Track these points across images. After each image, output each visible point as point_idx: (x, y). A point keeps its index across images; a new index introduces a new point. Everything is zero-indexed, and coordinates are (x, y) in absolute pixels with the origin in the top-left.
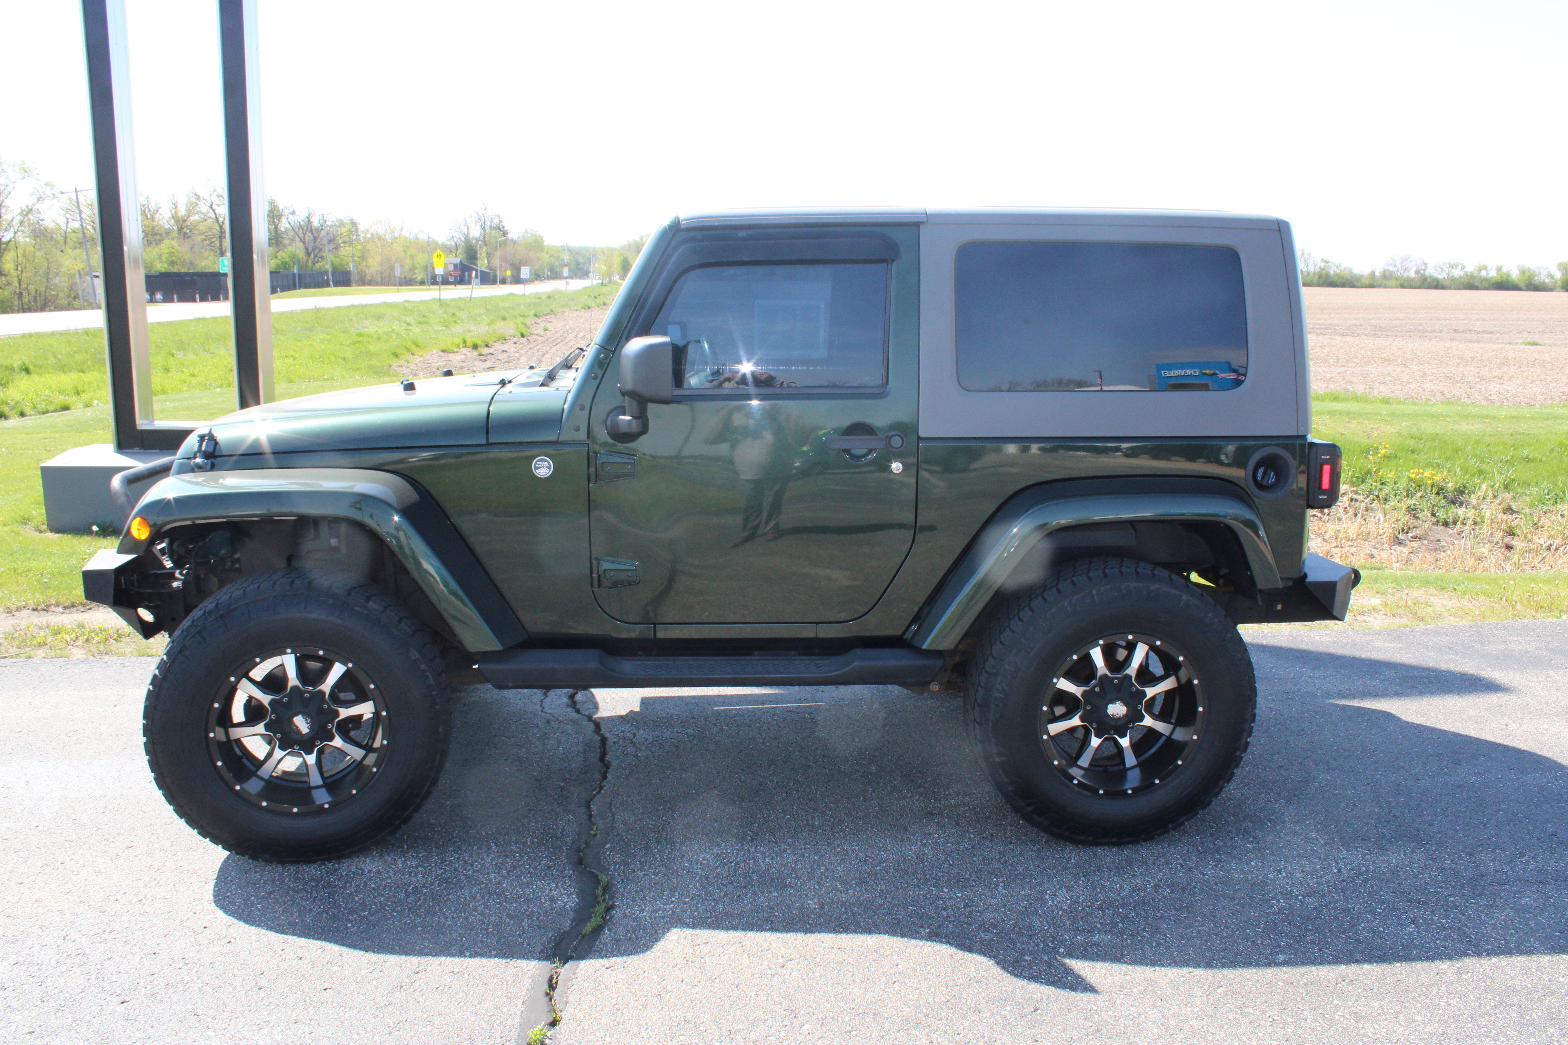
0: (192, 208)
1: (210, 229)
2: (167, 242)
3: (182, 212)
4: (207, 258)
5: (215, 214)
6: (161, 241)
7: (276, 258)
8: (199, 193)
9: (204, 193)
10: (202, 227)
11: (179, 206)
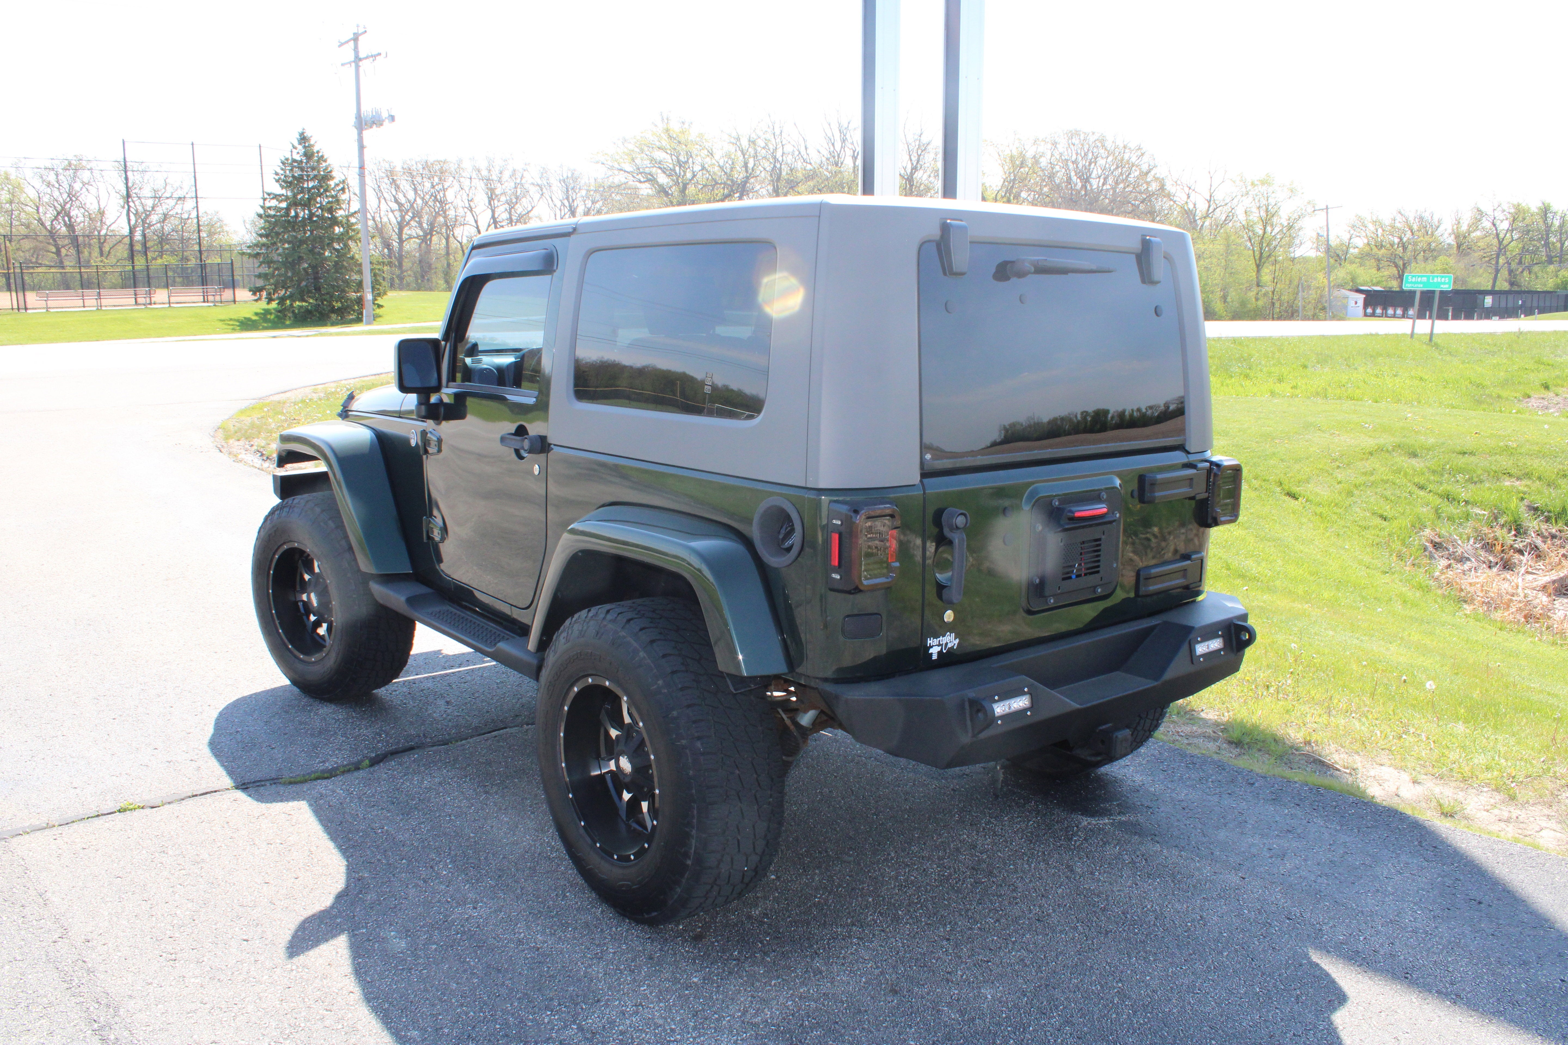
0: (1476, 223)
1: (1489, 245)
2: (1442, 258)
3: (1464, 228)
4: (1481, 276)
5: (1496, 229)
6: (1435, 258)
7: (1557, 277)
8: (1483, 209)
9: (1487, 208)
10: (1481, 244)
11: (1461, 222)
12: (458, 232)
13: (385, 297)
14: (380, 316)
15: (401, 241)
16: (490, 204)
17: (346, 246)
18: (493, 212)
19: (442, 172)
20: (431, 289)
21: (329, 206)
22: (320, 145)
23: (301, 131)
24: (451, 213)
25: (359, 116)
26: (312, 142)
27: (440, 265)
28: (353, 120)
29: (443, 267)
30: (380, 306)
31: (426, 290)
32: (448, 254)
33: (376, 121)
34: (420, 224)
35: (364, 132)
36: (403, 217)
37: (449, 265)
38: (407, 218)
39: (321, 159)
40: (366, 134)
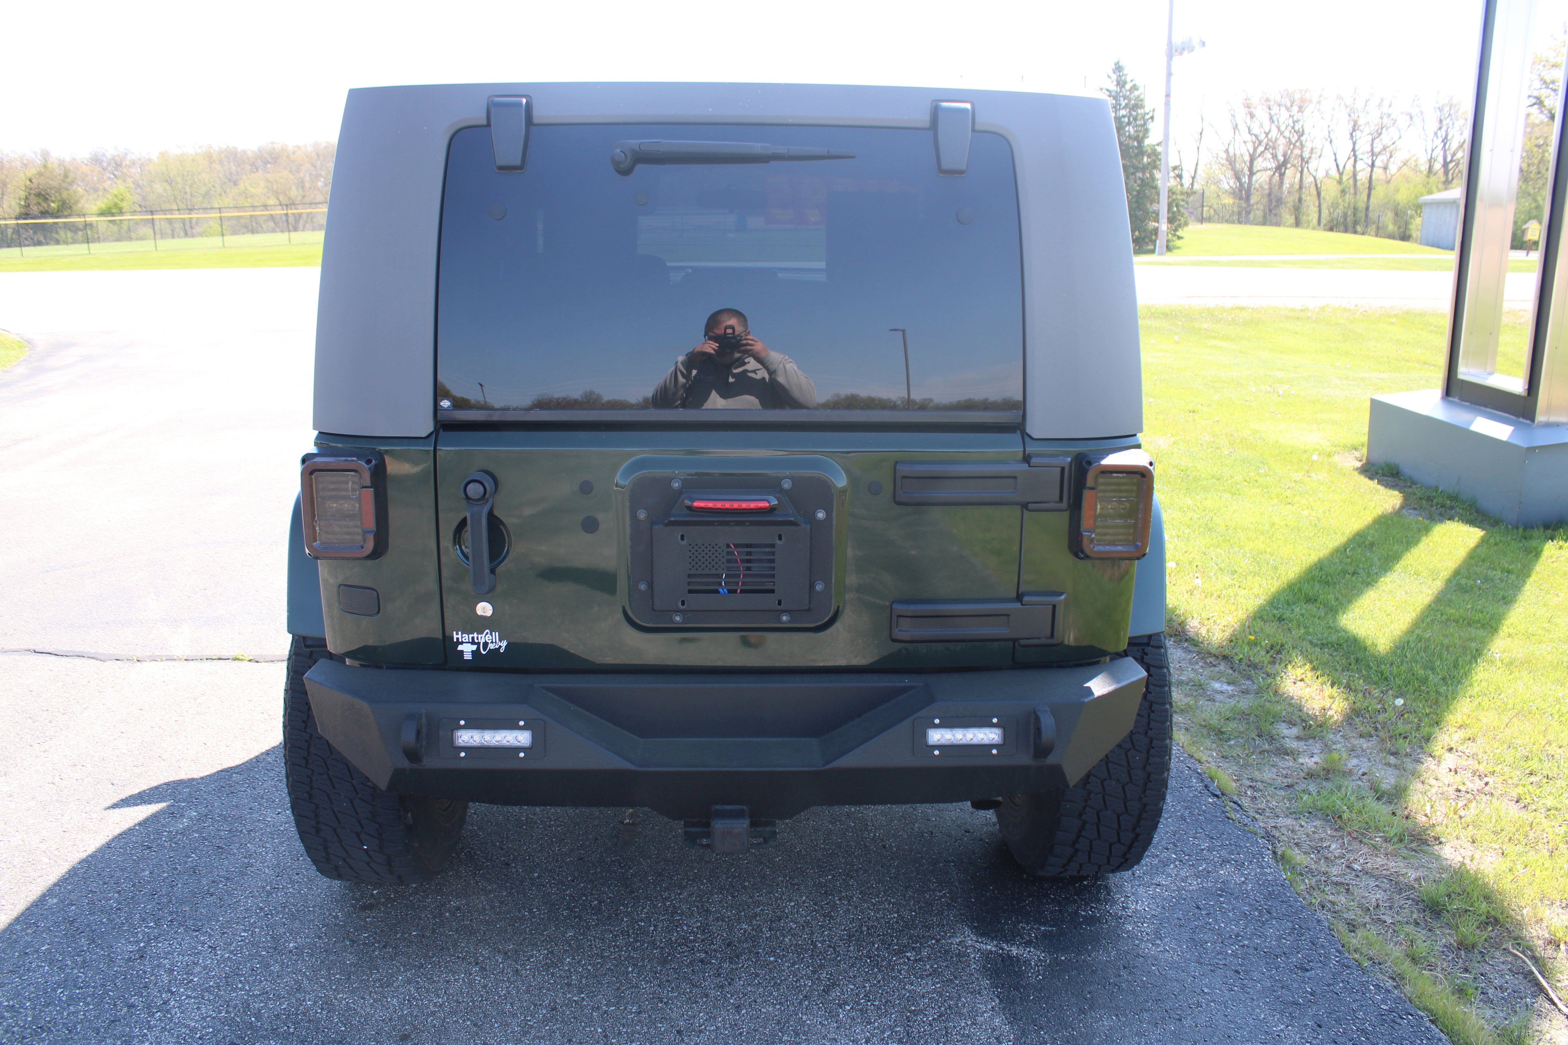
12: (1312, 165)
13: (1185, 229)
14: (1179, 248)
15: (1252, 174)
16: (1351, 135)
17: (1152, 175)
18: (1354, 144)
19: (1303, 100)
20: (1278, 224)
21: (1136, 135)
22: (1132, 75)
23: (1116, 61)
24: (1308, 146)
25: (1170, 43)
26: (1125, 72)
27: (1291, 200)
28: (1165, 47)
29: (1293, 201)
30: (1179, 238)
31: (1272, 225)
32: (1301, 187)
33: (1186, 48)
34: (1275, 156)
35: (1174, 58)
36: (1255, 149)
37: (1300, 200)
38: (1261, 149)
39: (1135, 88)
40: (1176, 59)
